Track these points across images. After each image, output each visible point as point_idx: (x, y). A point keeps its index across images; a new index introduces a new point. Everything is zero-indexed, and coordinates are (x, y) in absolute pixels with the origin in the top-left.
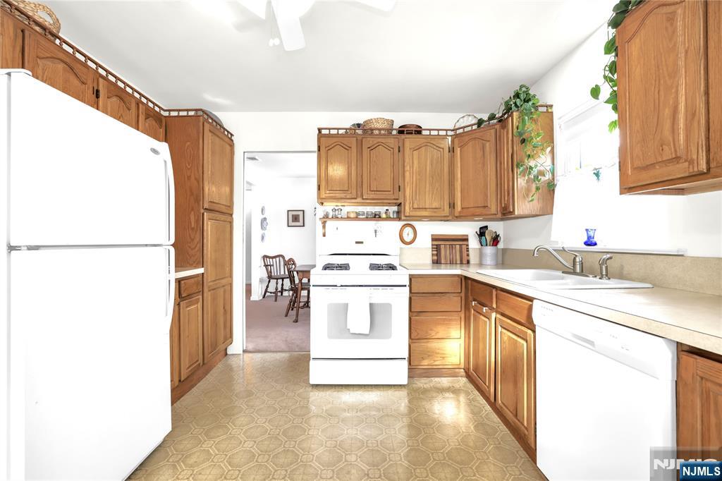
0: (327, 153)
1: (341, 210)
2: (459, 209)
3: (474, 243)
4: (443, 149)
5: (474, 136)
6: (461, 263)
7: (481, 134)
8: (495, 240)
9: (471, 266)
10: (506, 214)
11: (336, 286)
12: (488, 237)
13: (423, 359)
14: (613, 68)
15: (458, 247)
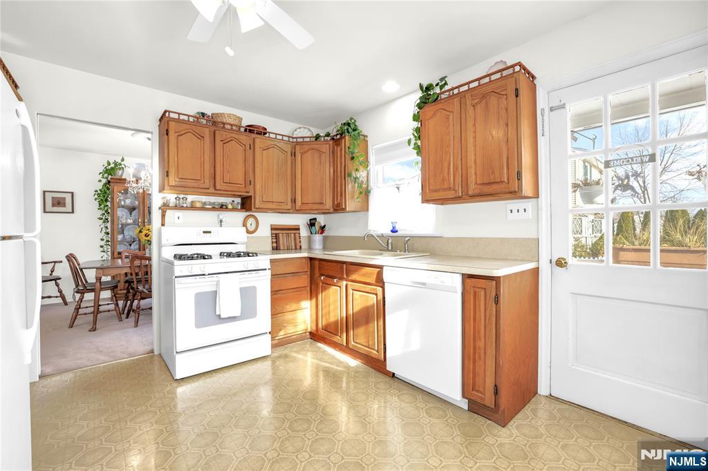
0: (177, 139)
1: (187, 199)
2: (300, 204)
3: (304, 232)
4: (286, 152)
5: (312, 146)
6: (296, 249)
7: (319, 146)
8: (323, 229)
9: (302, 251)
10: (338, 208)
11: (204, 275)
12: (317, 227)
13: (280, 330)
14: (418, 130)
15: (292, 235)
